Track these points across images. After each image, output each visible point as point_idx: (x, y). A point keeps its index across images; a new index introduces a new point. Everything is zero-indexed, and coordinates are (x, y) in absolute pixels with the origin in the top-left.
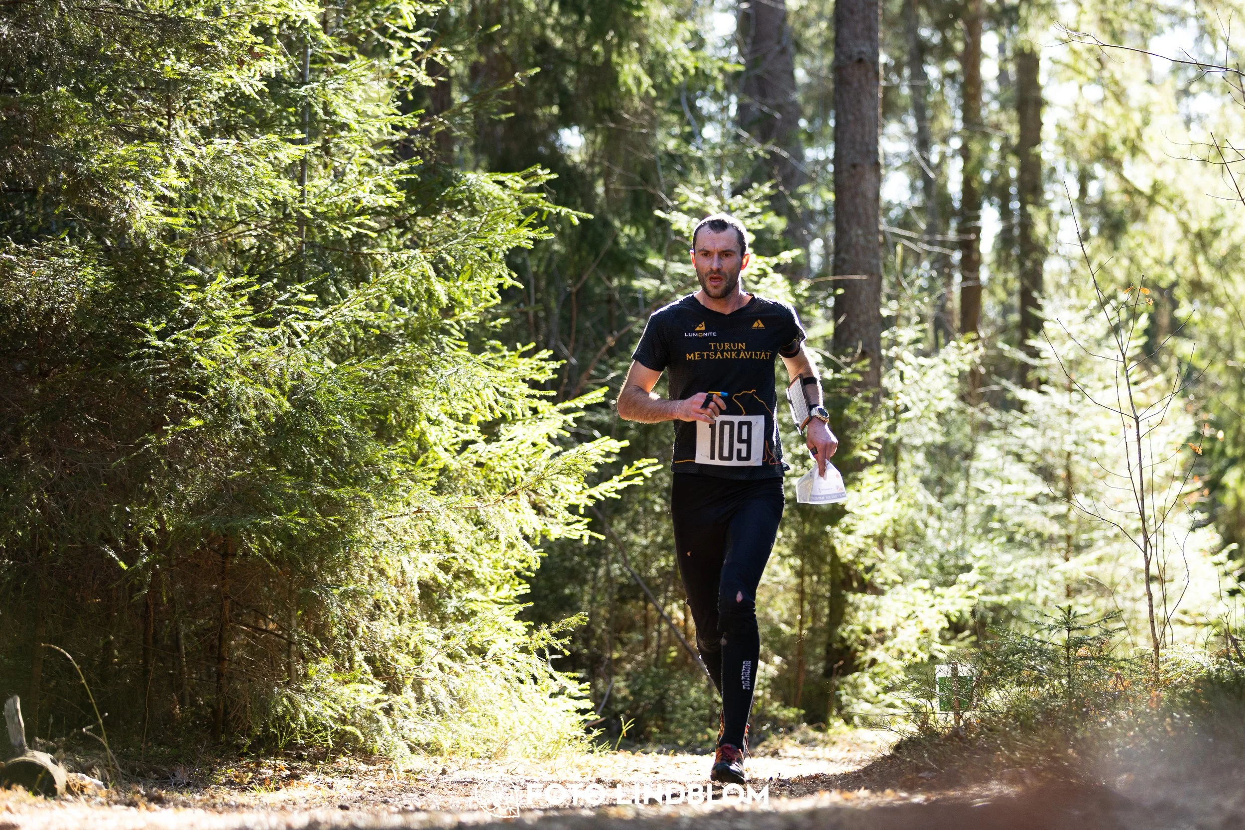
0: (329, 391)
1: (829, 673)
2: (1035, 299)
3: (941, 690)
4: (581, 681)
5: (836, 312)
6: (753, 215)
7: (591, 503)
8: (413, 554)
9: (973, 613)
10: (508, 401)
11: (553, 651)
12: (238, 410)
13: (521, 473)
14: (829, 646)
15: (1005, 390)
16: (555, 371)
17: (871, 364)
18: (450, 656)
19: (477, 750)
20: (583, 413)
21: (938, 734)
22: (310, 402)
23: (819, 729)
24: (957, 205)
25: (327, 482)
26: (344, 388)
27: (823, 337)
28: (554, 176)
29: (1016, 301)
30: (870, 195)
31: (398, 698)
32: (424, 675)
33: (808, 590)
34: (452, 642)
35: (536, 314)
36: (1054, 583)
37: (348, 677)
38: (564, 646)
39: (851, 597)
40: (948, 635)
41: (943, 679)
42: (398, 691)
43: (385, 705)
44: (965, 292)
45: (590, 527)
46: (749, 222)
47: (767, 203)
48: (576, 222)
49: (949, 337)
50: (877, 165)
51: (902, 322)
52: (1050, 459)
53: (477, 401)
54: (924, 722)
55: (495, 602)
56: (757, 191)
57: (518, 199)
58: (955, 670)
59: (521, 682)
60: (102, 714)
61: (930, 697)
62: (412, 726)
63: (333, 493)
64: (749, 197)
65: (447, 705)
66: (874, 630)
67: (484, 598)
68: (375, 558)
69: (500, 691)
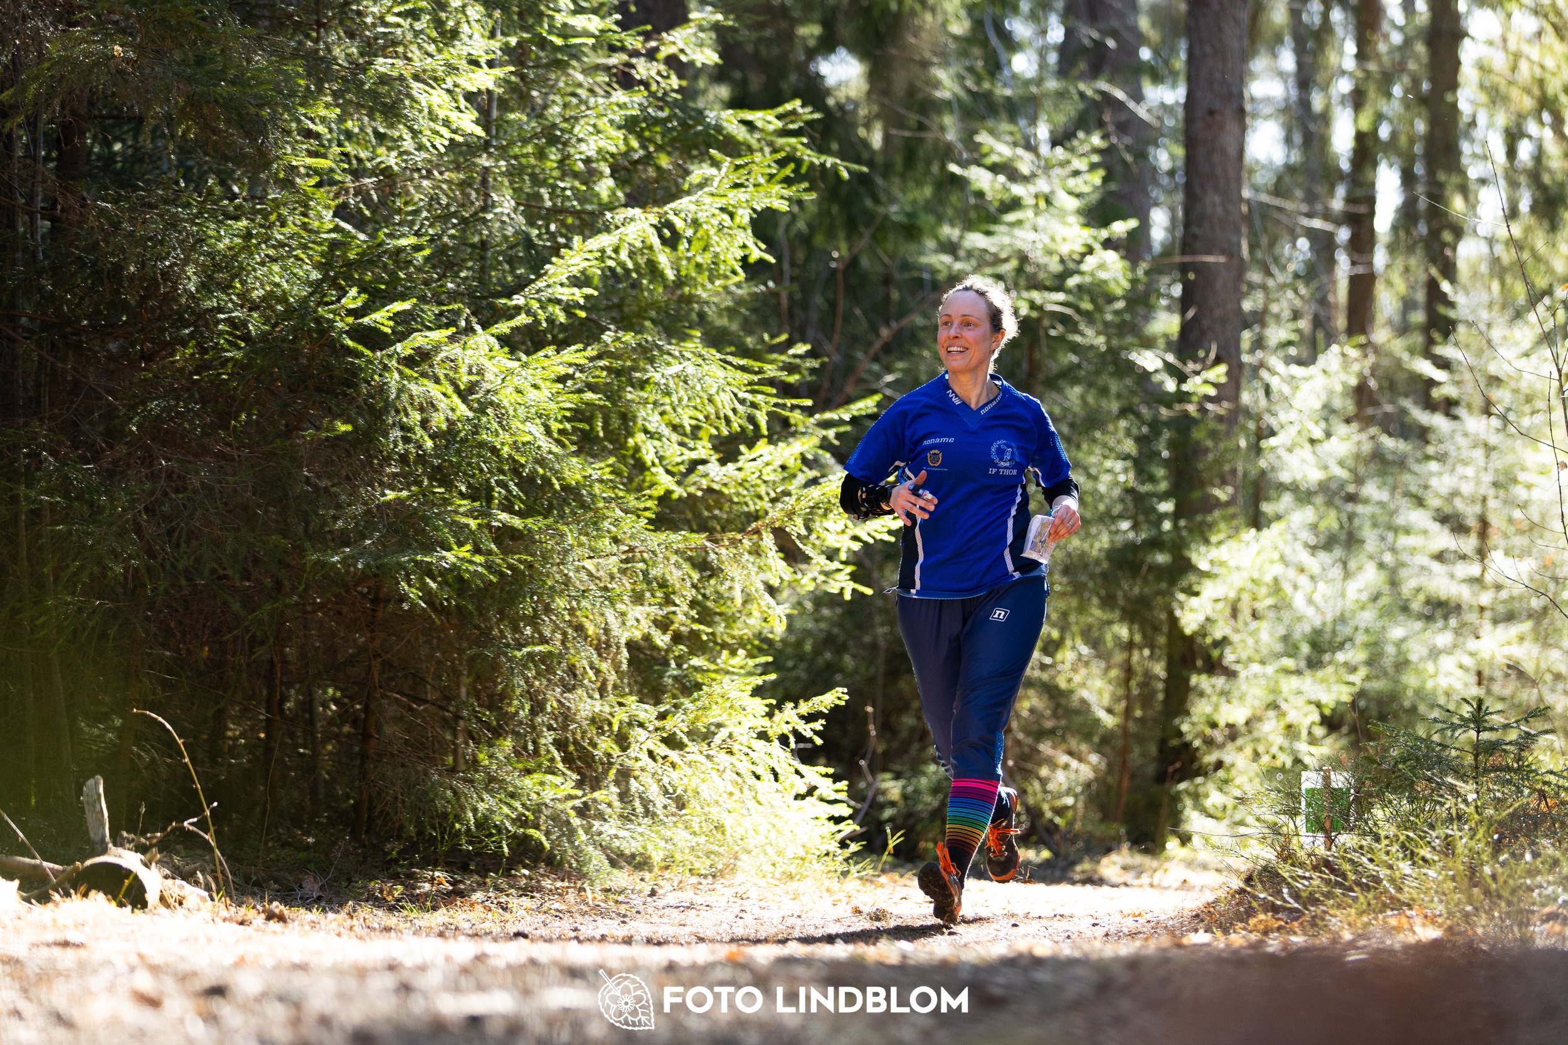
0: (519, 391)
1: (1162, 778)
2: (1445, 295)
3: (1309, 805)
4: (836, 778)
5: (1184, 303)
6: (1076, 173)
7: (856, 546)
8: (620, 607)
9: (1354, 704)
10: (750, 410)
11: (799, 737)
12: (398, 412)
13: (765, 504)
14: (1163, 742)
15: (1404, 412)
16: (813, 371)
17: (1228, 374)
18: (664, 741)
19: (697, 865)
20: (848, 428)
21: (1302, 865)
22: (492, 403)
23: (1147, 851)
24: (1345, 165)
25: (508, 508)
26: (535, 386)
27: (1166, 336)
28: (817, 116)
29: (1420, 296)
30: (1232, 151)
31: (597, 795)
32: (629, 763)
33: (1138, 669)
34: (669, 723)
35: (791, 297)
36: (1461, 667)
37: (532, 764)
38: (816, 732)
39: (1194, 680)
40: (1319, 731)
41: (1312, 792)
42: (596, 785)
43: (577, 803)
44: (1354, 280)
45: (854, 577)
46: (1072, 183)
47: (1096, 158)
48: (845, 175)
49: (1331, 338)
50: (1241, 112)
51: (1270, 320)
52: (1459, 505)
53: (711, 409)
54: (1284, 848)
55: (728, 672)
56: (1082, 142)
57: (770, 144)
58: (1327, 779)
59: (758, 777)
60: (209, 804)
61: (1293, 813)
62: (613, 831)
63: (517, 522)
64: (1072, 150)
65: (659, 805)
66: (1222, 723)
67: (713, 667)
68: (572, 611)
69: (730, 788)
